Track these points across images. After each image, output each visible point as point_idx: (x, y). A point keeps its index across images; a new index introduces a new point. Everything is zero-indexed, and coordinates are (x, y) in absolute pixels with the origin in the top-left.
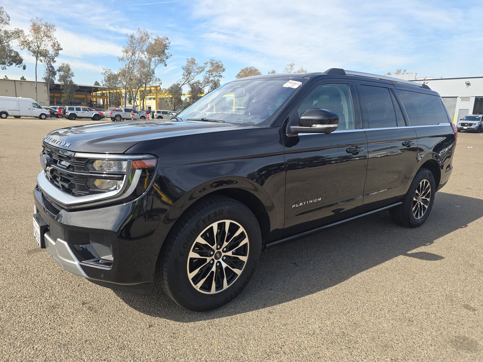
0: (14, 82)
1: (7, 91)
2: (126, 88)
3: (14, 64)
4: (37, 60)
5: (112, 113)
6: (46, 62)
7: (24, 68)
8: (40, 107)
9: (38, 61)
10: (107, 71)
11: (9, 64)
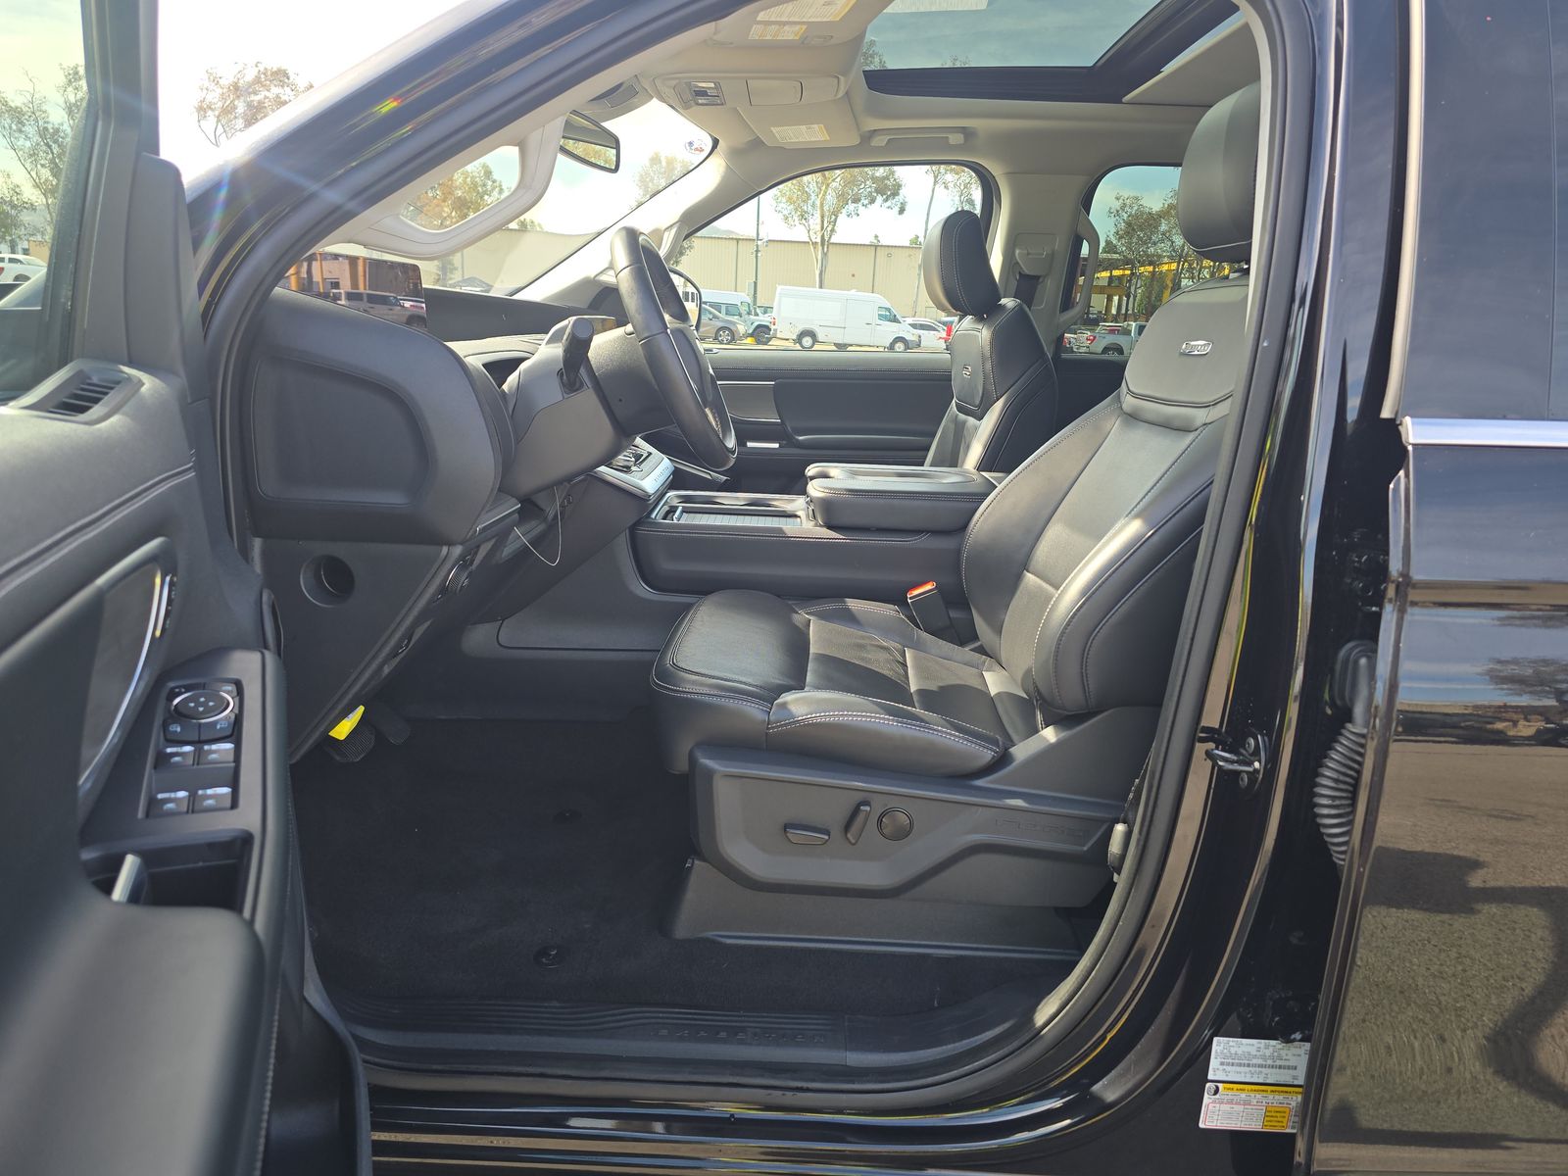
0: (873, 248)
1: (853, 275)
2: (1181, 256)
3: (880, 199)
4: (935, 182)
5: (1095, 337)
6: (957, 189)
7: (902, 211)
8: (895, 320)
9: (937, 186)
10: (1128, 202)
11: (866, 202)
